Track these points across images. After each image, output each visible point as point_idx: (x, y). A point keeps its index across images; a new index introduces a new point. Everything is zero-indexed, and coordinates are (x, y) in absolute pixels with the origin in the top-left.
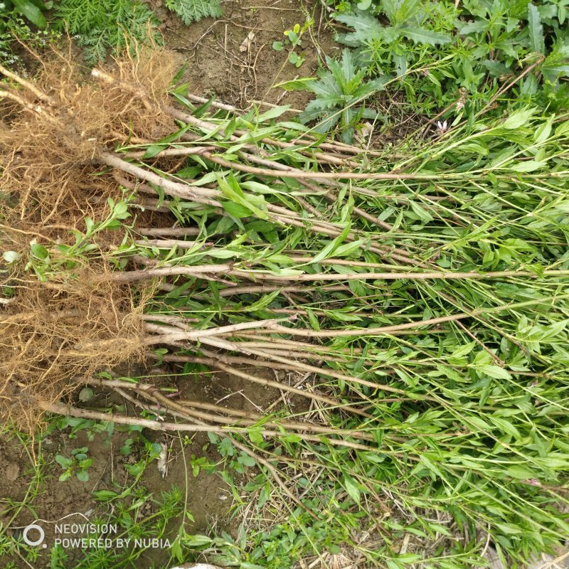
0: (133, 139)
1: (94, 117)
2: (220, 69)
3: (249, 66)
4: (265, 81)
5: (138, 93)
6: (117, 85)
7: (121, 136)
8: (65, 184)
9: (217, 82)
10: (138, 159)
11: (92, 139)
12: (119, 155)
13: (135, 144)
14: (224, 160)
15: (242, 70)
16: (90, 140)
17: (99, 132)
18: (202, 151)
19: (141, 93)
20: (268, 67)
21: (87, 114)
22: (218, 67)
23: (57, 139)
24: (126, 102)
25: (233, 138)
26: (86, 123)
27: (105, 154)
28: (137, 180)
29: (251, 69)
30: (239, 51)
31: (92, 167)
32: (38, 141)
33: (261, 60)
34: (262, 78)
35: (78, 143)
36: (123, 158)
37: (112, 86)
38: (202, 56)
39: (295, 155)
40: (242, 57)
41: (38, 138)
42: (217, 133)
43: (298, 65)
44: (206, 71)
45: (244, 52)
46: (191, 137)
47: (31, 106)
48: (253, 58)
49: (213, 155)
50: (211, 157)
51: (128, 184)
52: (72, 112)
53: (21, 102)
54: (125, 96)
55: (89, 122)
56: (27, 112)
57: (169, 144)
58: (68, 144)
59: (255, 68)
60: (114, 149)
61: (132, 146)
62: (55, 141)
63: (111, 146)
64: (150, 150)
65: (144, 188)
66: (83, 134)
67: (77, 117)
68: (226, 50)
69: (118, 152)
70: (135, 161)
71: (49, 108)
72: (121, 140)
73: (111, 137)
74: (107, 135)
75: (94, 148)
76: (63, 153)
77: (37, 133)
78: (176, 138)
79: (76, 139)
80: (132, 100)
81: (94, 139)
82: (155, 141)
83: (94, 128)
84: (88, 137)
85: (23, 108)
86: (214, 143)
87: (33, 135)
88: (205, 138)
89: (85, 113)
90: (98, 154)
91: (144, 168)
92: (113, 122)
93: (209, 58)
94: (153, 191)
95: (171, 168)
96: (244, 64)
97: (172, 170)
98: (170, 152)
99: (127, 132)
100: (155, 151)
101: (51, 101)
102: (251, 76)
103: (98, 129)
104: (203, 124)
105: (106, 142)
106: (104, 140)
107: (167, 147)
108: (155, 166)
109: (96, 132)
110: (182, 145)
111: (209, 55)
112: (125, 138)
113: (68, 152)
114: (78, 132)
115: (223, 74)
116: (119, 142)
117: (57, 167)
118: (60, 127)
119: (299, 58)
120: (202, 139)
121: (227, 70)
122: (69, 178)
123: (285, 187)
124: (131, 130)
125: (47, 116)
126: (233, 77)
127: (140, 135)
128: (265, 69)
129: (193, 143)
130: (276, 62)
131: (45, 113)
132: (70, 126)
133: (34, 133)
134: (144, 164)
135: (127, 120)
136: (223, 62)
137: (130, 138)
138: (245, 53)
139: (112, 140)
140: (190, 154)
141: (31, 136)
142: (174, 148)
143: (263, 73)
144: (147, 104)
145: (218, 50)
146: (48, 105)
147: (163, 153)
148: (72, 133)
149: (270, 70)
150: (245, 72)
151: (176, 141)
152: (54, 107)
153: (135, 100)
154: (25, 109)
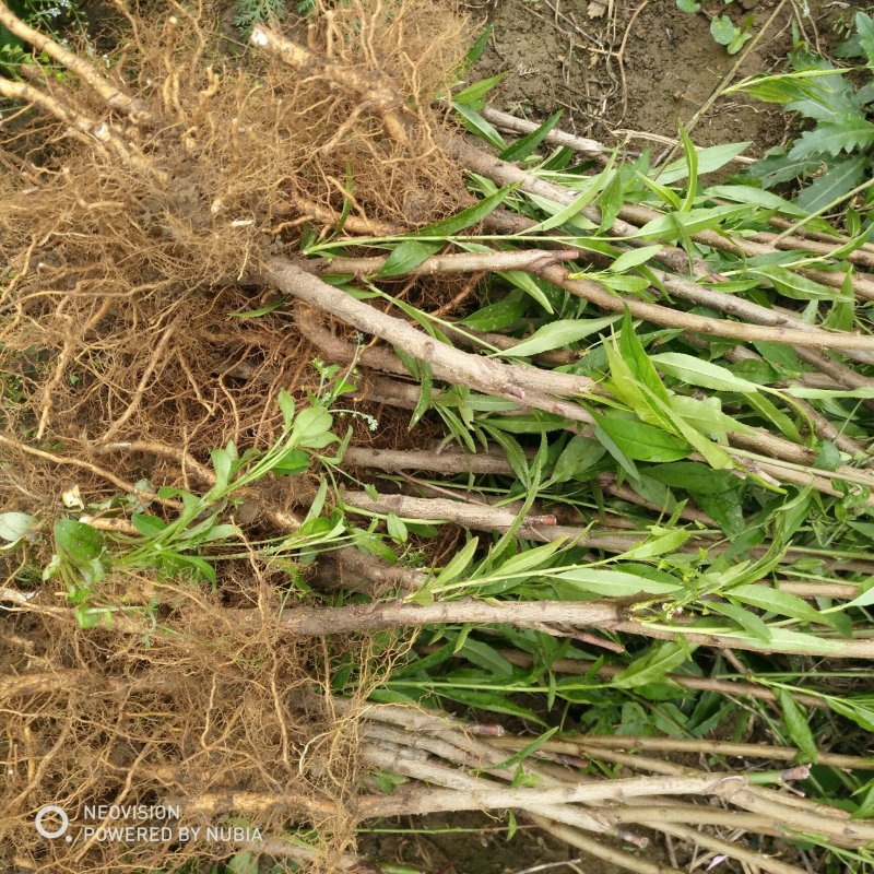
0: (353, 223)
1: (251, 158)
2: (545, 55)
3: (610, 52)
4: (646, 87)
5: (373, 95)
6: (316, 71)
7: (319, 212)
8: (166, 337)
9: (535, 86)
10: (364, 279)
11: (241, 223)
12: (313, 264)
13: (356, 234)
14: (604, 289)
15: (594, 60)
16: (236, 223)
17: (262, 201)
18: (543, 262)
19: (381, 96)
20: (652, 54)
21: (232, 149)
22: (540, 50)
23: (147, 217)
24: (339, 118)
25: (620, 226)
26: (227, 175)
27: (277, 262)
28: (360, 337)
29: (614, 60)
30: (586, 17)
31: (238, 294)
32: (96, 221)
33: (637, 38)
34: (638, 79)
35: (204, 228)
36: (323, 273)
37: (305, 72)
38: (503, 24)
39: (792, 281)
40: (592, 30)
41: (97, 212)
42: (581, 214)
43: (733, 50)
44: (513, 61)
45: (597, 19)
46: (507, 220)
47: (84, 123)
48: (620, 32)
49: (572, 276)
50: (565, 279)
51: (333, 346)
52: (190, 143)
53: (60, 112)
54: (338, 100)
55: (234, 171)
56: (75, 140)
57: (449, 238)
58: (176, 234)
59: (624, 55)
60: (298, 248)
61: (349, 241)
62: (141, 222)
63: (293, 240)
64: (399, 255)
65: (377, 358)
66: (216, 206)
67: (203, 157)
68: (558, 13)
69: (311, 257)
70: (354, 283)
71: (132, 131)
72: (319, 223)
73: (294, 214)
74: (284, 207)
75: (246, 247)
76: (161, 255)
77: (93, 198)
78: (470, 223)
79: (199, 219)
80: (356, 112)
81: (250, 222)
82: (412, 230)
83: (249, 188)
84: (233, 214)
85: (64, 129)
86: (573, 241)
87: (82, 203)
88: (547, 225)
89: (226, 146)
90: (256, 262)
91: (379, 304)
92: (300, 174)
93: (520, 30)
94: (400, 369)
95: (446, 301)
96: (597, 46)
97: (448, 307)
98: (454, 262)
99: (337, 202)
100: (413, 258)
101: (138, 111)
102: (613, 75)
103: (261, 193)
104: (541, 185)
105: (281, 226)
106: (274, 222)
107: (443, 248)
108: (403, 298)
109: (255, 201)
110: (486, 243)
111: (520, 22)
112: (330, 216)
113: (176, 252)
114: (205, 200)
115: (552, 68)
116: (316, 228)
117: (147, 292)
118: (157, 182)
119: (737, 31)
120: (538, 227)
121: (561, 58)
122: (177, 320)
123: (764, 369)
124: (349, 196)
125: (124, 153)
126: (572, 75)
127: (371, 209)
128: (646, 59)
129: (516, 237)
130: (674, 42)
131: (118, 143)
132: (184, 181)
133: (86, 199)
134: (378, 292)
135: (338, 170)
136: (550, 40)
137: (344, 219)
138: (600, 21)
139: (297, 222)
140: (507, 270)
141: (78, 207)
142: (463, 251)
143: (639, 67)
144: (395, 125)
145: (540, 12)
146: (129, 123)
147: (433, 264)
148: (187, 201)
149: (658, 62)
150: (601, 65)
151: (470, 231)
152: (146, 130)
153: (364, 114)
154: (71, 132)
